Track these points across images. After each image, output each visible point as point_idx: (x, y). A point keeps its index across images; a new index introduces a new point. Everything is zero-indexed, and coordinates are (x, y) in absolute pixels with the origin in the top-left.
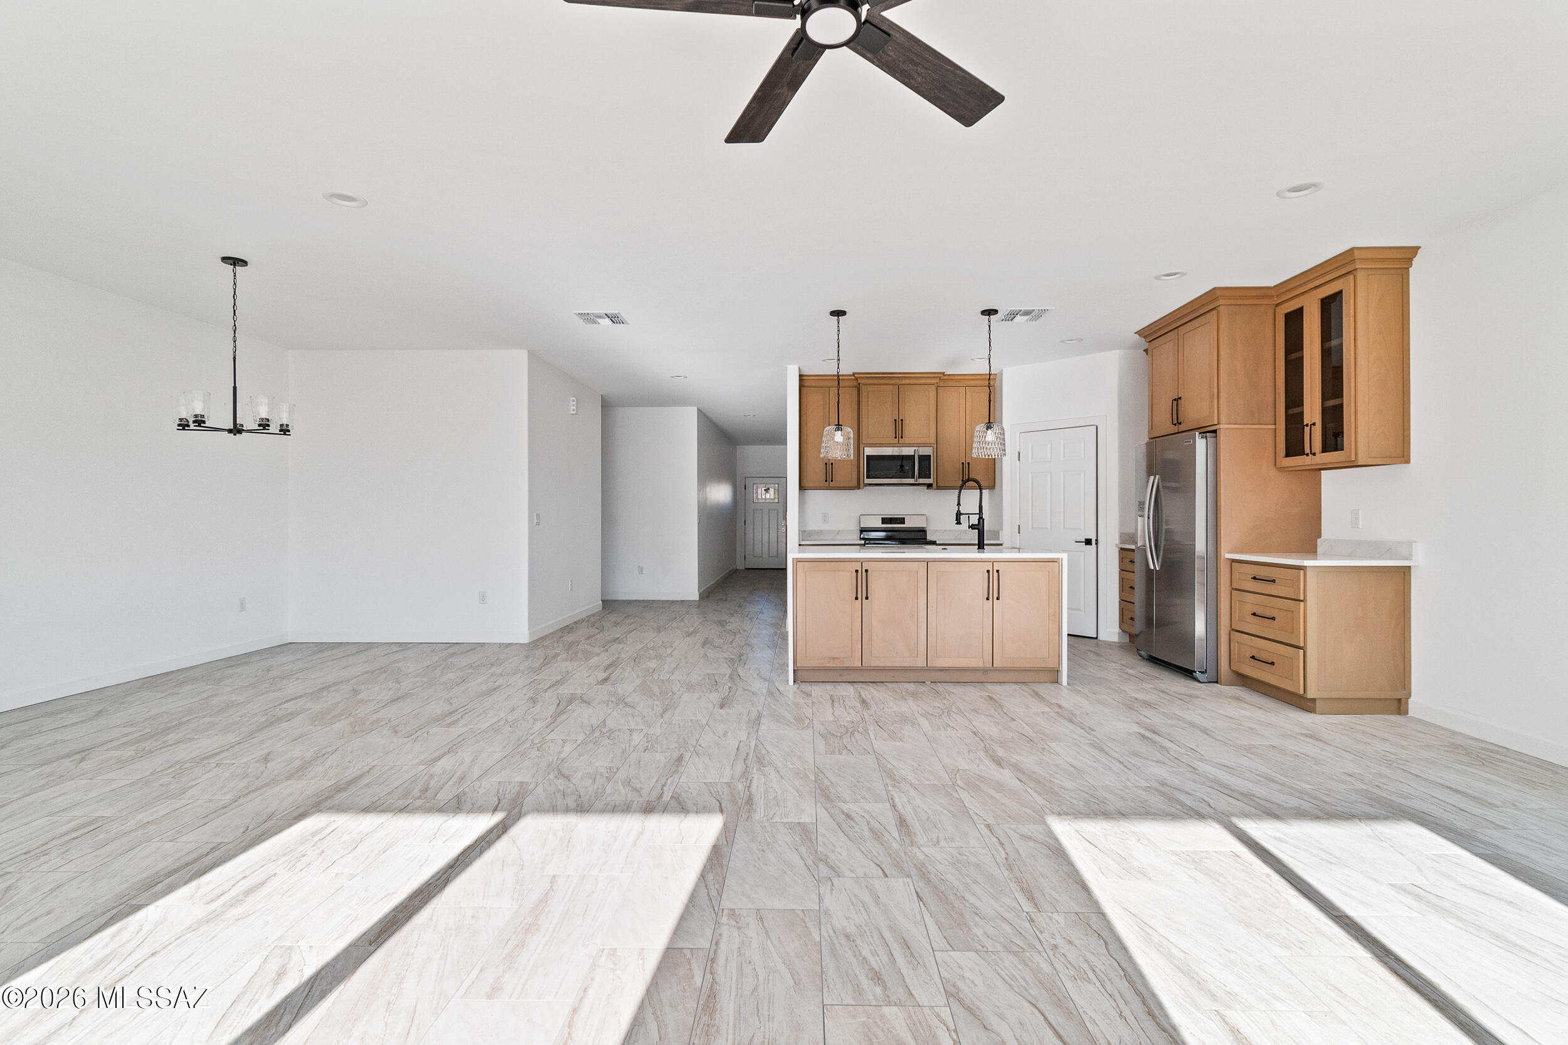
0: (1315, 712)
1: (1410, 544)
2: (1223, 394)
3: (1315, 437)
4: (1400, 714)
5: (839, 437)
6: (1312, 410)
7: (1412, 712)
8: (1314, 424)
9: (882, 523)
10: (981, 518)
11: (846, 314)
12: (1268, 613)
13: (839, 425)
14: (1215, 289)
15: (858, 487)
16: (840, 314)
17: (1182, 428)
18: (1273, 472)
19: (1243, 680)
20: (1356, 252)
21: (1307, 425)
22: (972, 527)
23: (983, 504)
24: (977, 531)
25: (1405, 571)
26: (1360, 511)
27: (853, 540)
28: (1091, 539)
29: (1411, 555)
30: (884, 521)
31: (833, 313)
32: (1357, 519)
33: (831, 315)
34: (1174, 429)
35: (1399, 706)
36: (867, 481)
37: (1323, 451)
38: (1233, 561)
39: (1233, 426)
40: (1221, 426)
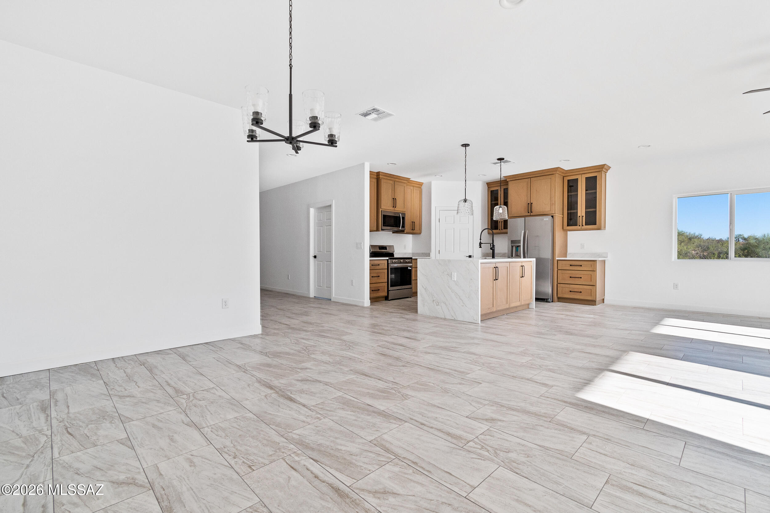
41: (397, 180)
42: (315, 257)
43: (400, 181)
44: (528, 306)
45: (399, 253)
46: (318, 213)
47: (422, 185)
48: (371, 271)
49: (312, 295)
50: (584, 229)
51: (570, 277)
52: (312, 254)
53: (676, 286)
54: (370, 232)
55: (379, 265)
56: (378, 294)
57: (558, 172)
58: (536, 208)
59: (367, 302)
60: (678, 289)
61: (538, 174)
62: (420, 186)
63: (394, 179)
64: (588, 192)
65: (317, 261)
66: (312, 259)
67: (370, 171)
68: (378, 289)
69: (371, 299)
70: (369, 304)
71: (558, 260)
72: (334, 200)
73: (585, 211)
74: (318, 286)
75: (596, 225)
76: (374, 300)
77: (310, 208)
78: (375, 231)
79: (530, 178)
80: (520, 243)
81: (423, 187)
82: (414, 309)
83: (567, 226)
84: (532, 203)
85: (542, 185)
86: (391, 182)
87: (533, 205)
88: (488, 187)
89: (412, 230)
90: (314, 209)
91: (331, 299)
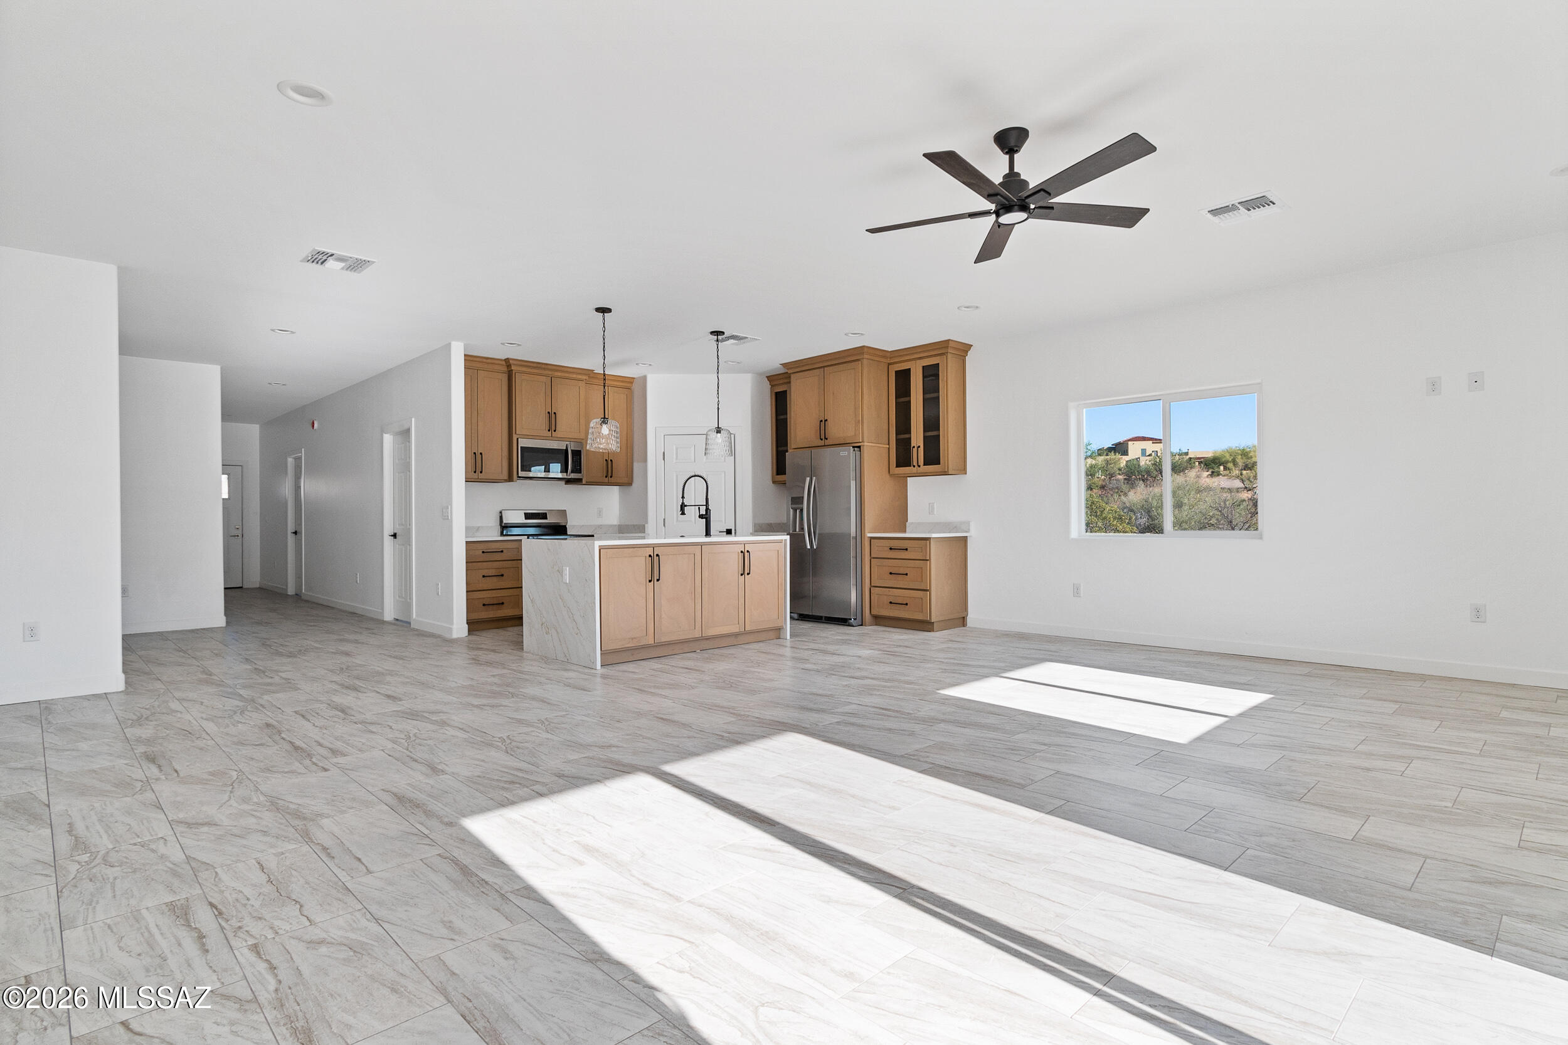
0: (933, 631)
1: (968, 523)
2: (865, 421)
3: (918, 455)
4: (964, 626)
5: (605, 430)
6: (917, 437)
7: (969, 624)
8: (919, 447)
9: (526, 519)
10: (707, 510)
11: (611, 312)
12: (902, 571)
13: (604, 418)
14: (864, 346)
15: (510, 479)
16: (607, 311)
17: (827, 442)
18: (888, 476)
19: (879, 620)
20: (950, 342)
21: (914, 447)
22: (701, 516)
23: (709, 497)
24: (704, 520)
25: (965, 539)
26: (935, 504)
27: (494, 536)
28: (731, 530)
29: (969, 529)
30: (528, 516)
31: (598, 310)
32: (933, 508)
33: (596, 311)
34: (822, 443)
35: (963, 621)
36: (521, 474)
37: (924, 465)
38: (871, 537)
39: (871, 444)
40: (866, 444)
41: (559, 374)
42: (395, 536)
43: (567, 375)
44: (778, 631)
45: (583, 526)
46: (398, 444)
47: (632, 383)
48: (468, 564)
49: (389, 614)
50: (922, 473)
51: (891, 573)
52: (388, 529)
53: (1076, 591)
54: (466, 481)
55: (502, 551)
56: (499, 611)
57: (866, 356)
58: (836, 431)
59: (459, 627)
60: (1080, 597)
61: (836, 359)
62: (628, 385)
63: (550, 373)
64: (928, 396)
65: (399, 545)
66: (388, 541)
67: (465, 355)
68: (501, 602)
69: (470, 622)
70: (466, 633)
71: (871, 538)
72: (413, 419)
73: (924, 437)
74: (399, 597)
75: (939, 464)
76: (474, 625)
77: (384, 434)
78: (506, 481)
79: (824, 367)
80: (802, 503)
81: (636, 387)
82: (519, 644)
83: (897, 467)
84: (826, 420)
85: (842, 382)
86: (543, 379)
87: (829, 423)
88: (772, 386)
89: (606, 477)
90: (392, 436)
91: (410, 623)
